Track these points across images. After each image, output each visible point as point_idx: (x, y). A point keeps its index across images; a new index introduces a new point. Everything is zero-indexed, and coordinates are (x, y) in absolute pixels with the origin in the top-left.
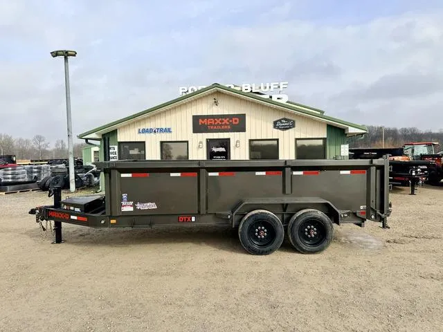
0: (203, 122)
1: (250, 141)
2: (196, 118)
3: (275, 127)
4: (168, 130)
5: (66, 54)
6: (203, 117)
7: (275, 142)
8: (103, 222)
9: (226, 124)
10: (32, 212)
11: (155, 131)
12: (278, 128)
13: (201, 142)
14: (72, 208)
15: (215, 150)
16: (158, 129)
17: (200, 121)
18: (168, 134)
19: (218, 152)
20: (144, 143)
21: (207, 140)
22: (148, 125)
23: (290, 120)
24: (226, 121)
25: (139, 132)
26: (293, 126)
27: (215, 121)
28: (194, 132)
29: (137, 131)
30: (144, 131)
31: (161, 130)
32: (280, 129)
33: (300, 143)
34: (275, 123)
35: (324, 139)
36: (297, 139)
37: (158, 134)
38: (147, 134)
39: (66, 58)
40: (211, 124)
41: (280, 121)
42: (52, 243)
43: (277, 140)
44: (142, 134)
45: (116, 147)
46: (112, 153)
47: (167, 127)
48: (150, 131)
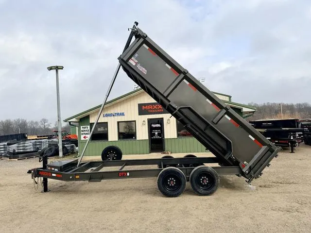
0: (145, 108)
2: (140, 106)
4: (123, 114)
5: (57, 68)
6: (145, 105)
8: (71, 177)
9: (160, 109)
10: (29, 172)
11: (114, 115)
13: (144, 121)
14: (53, 169)
15: (154, 126)
16: (116, 114)
17: (143, 107)
18: (123, 117)
19: (156, 127)
20: (107, 123)
21: (148, 119)
22: (109, 112)
24: (160, 106)
25: (104, 116)
27: (153, 107)
28: (139, 115)
29: (102, 116)
30: (107, 115)
31: (118, 114)
37: (116, 117)
38: (109, 118)
39: (57, 71)
40: (150, 109)
42: (42, 192)
44: (106, 118)
45: (89, 127)
46: (86, 131)
47: (122, 112)
48: (111, 115)
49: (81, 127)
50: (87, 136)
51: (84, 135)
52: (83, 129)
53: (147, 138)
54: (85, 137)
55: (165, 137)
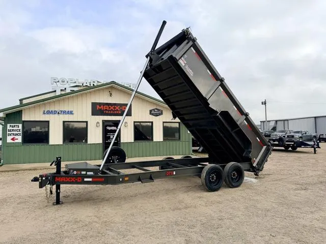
0: (100, 108)
1: (134, 122)
2: (94, 105)
3: (151, 113)
4: (71, 113)
6: (100, 104)
7: (150, 124)
8: (121, 180)
9: (117, 110)
10: (35, 179)
11: (59, 113)
12: (153, 115)
13: (98, 123)
14: (84, 173)
15: (109, 128)
16: (61, 111)
17: (98, 106)
18: (71, 116)
19: (111, 130)
20: (48, 122)
21: (103, 121)
22: (52, 109)
23: (160, 110)
24: (117, 108)
25: (44, 113)
26: (161, 114)
27: (110, 108)
28: (93, 115)
29: (42, 112)
30: (49, 112)
31: (64, 112)
32: (154, 115)
33: (165, 124)
34: (151, 111)
35: (179, 123)
36: (164, 122)
37: (61, 116)
38: (51, 115)
40: (106, 110)
41: (154, 110)
43: (152, 122)
44: (46, 115)
45: (20, 126)
46: (16, 130)
47: (70, 110)
48: (55, 112)
49: (8, 125)
50: (16, 137)
51: (12, 137)
52: (11, 128)
53: (101, 142)
54: (13, 139)
55: (122, 142)
